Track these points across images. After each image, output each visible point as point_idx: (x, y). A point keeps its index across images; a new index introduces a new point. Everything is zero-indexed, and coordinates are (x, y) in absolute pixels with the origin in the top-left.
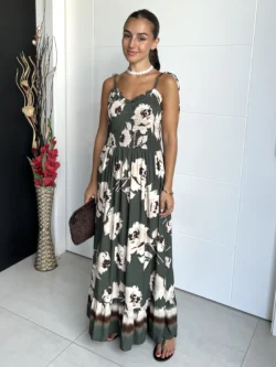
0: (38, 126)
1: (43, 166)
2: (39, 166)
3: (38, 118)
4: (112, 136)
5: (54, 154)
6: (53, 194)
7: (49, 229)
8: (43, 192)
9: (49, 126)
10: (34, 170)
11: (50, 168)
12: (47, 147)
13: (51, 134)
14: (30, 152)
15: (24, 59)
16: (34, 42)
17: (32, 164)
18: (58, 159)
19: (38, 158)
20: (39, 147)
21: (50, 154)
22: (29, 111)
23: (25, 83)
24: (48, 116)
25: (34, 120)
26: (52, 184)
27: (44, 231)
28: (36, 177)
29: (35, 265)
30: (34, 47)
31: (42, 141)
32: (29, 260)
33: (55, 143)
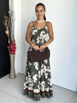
0: (10, 37)
1: (12, 48)
2: (10, 48)
3: (10, 34)
4: (33, 40)
5: (15, 45)
6: (14, 56)
7: (14, 67)
8: (12, 56)
9: (13, 36)
10: (9, 49)
11: (14, 49)
12: (13, 43)
13: (14, 39)
14: (8, 44)
15: (6, 17)
16: (9, 12)
17: (8, 48)
18: (16, 46)
19: (10, 46)
20: (10, 43)
21: (14, 45)
22: (7, 32)
23: (6, 24)
24: (13, 34)
25: (9, 35)
26: (14, 54)
27: (12, 67)
28: (10, 51)
29: (10, 77)
30: (9, 14)
31: (11, 41)
32: (8, 75)
33: (15, 41)
